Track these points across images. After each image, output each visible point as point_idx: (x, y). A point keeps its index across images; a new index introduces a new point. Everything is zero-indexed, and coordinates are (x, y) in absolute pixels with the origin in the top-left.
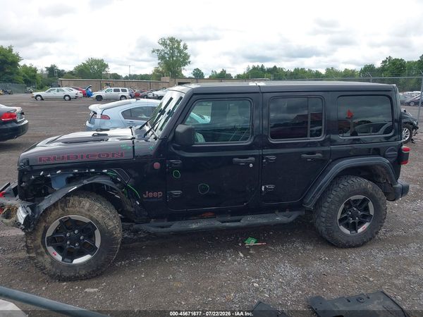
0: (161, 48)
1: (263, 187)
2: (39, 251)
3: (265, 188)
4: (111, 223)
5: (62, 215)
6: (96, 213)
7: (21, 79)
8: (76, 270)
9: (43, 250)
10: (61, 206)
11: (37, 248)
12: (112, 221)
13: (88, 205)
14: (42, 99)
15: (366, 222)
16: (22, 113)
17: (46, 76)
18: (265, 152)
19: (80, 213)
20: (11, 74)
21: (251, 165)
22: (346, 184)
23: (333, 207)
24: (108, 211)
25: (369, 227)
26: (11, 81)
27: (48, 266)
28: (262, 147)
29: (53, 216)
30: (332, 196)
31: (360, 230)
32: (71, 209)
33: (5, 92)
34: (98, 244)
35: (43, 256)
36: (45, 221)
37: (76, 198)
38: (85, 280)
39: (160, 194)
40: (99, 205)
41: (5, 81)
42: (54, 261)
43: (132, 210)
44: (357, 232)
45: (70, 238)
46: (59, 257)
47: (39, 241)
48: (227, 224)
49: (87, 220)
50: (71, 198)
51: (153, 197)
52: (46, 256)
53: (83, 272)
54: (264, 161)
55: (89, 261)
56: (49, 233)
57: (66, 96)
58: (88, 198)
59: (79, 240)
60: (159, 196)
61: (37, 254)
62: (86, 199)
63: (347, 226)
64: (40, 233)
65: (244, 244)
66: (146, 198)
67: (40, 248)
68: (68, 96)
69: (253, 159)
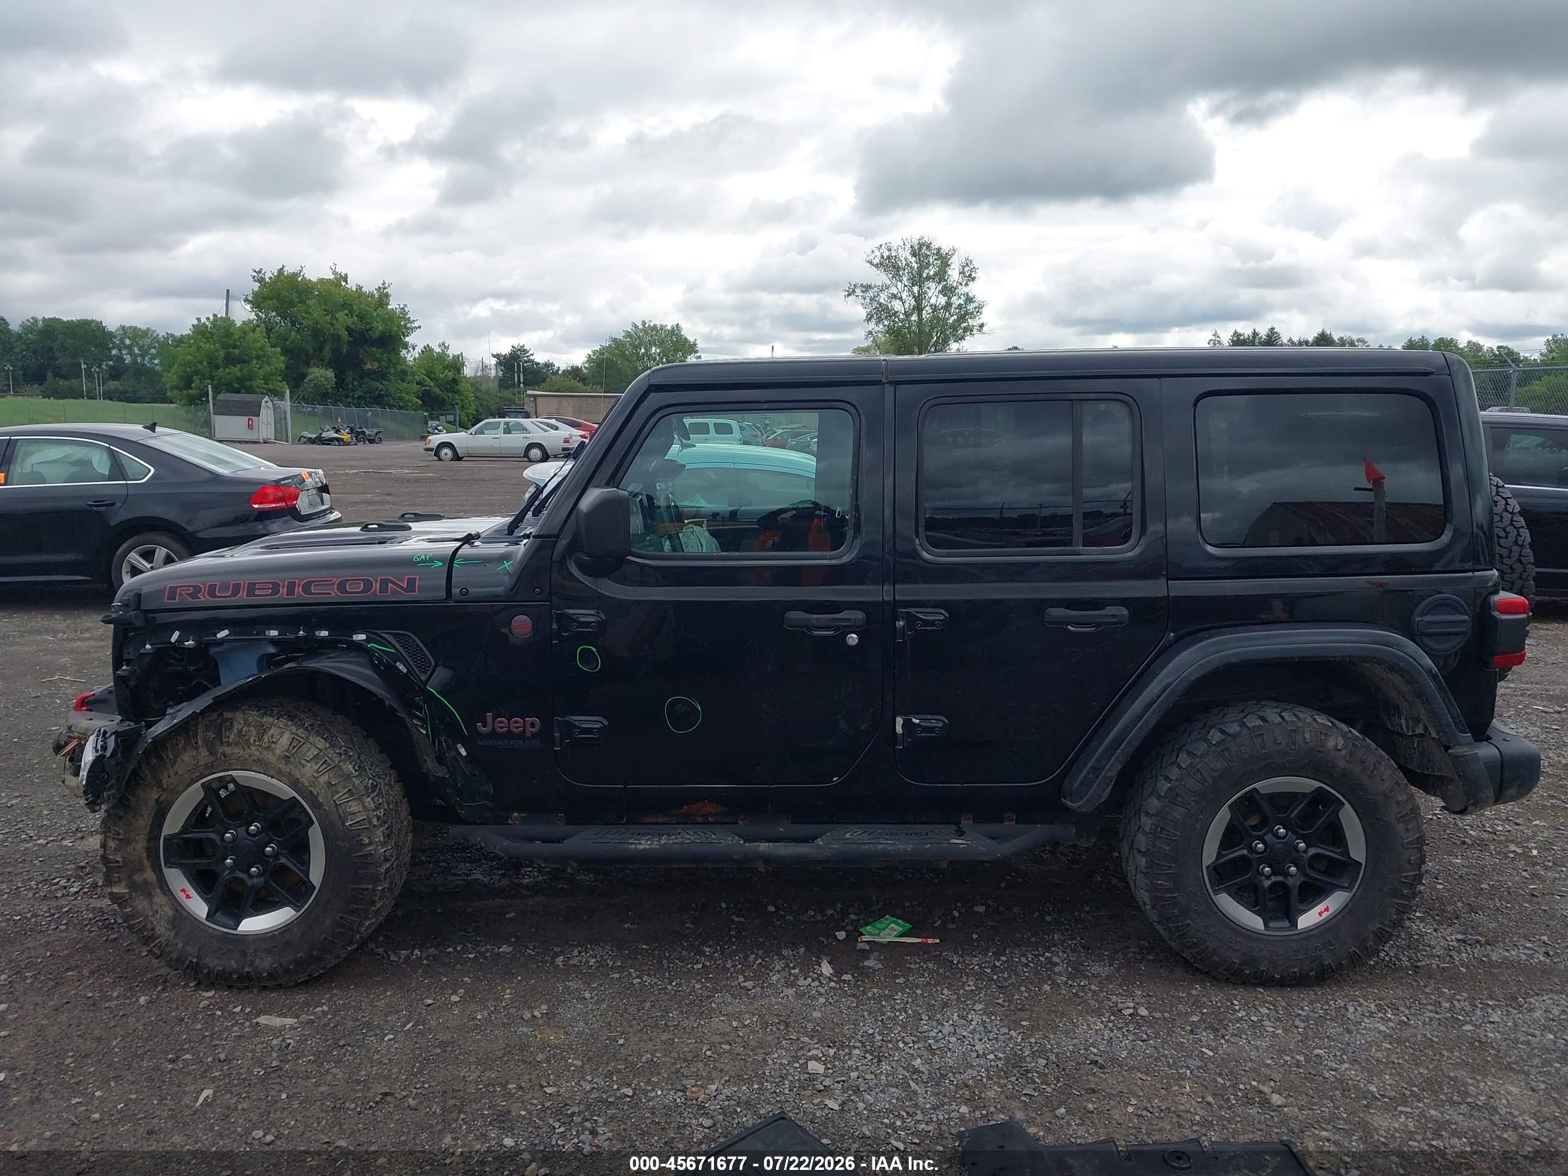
0: (881, 278)
1: (899, 721)
2: (138, 878)
3: (907, 724)
4: (354, 807)
5: (211, 768)
6: (310, 769)
7: (410, 392)
8: (244, 953)
9: (150, 875)
10: (205, 740)
11: (132, 867)
12: (360, 799)
13: (285, 740)
14: (457, 458)
15: (1333, 888)
16: (324, 489)
17: (496, 384)
18: (905, 592)
19: (263, 766)
20: (382, 375)
21: (853, 639)
22: (1234, 728)
23: (1178, 813)
24: (349, 767)
25: (1345, 912)
26: (378, 399)
27: (162, 929)
28: (894, 577)
29: (180, 767)
30: (1175, 773)
31: (1308, 920)
32: (236, 750)
33: (359, 436)
34: (316, 874)
35: (149, 896)
36: (159, 784)
37: (253, 716)
38: (272, 990)
39: (532, 724)
40: (321, 744)
41: (361, 402)
42: (181, 917)
43: (441, 772)
44: (1294, 924)
45: (233, 848)
46: (199, 908)
47: (139, 846)
48: (763, 847)
49: (284, 790)
50: (239, 715)
51: (509, 734)
52: (159, 898)
53: (265, 963)
54: (900, 624)
55: (285, 930)
56: (173, 824)
57: (531, 446)
58: (292, 718)
59: (259, 856)
60: (530, 730)
61: (133, 886)
62: (282, 722)
63: (1250, 896)
64: (143, 822)
65: (855, 934)
66: (487, 736)
67: (141, 869)
68: (539, 446)
69: (859, 615)
